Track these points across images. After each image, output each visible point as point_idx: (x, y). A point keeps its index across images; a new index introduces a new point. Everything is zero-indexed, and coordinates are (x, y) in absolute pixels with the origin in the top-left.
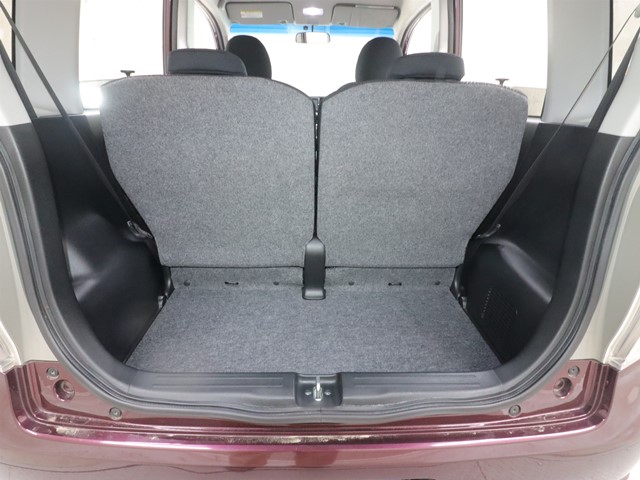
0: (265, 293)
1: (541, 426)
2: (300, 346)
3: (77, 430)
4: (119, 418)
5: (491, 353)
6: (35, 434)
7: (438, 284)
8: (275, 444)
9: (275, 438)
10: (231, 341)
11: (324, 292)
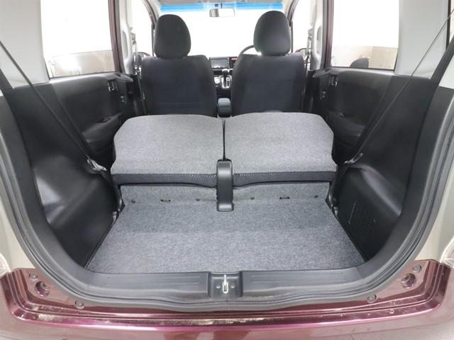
0: (190, 207)
1: (392, 309)
2: (214, 248)
3: (53, 316)
4: (83, 307)
5: (355, 250)
6: (24, 319)
7: (316, 197)
8: (194, 325)
9: (194, 321)
10: (165, 245)
11: (233, 205)
